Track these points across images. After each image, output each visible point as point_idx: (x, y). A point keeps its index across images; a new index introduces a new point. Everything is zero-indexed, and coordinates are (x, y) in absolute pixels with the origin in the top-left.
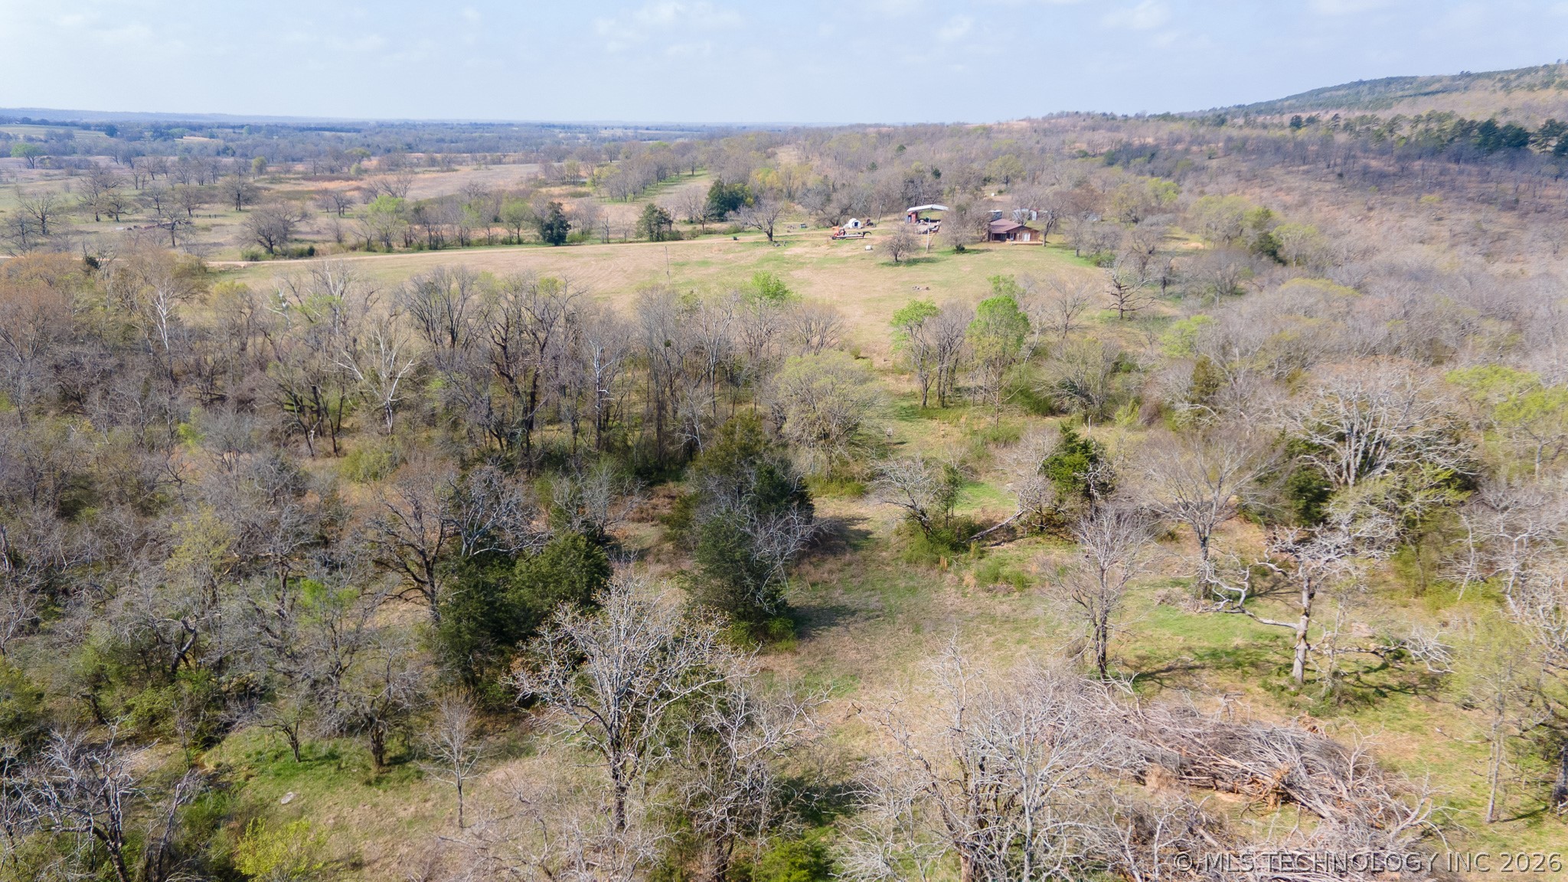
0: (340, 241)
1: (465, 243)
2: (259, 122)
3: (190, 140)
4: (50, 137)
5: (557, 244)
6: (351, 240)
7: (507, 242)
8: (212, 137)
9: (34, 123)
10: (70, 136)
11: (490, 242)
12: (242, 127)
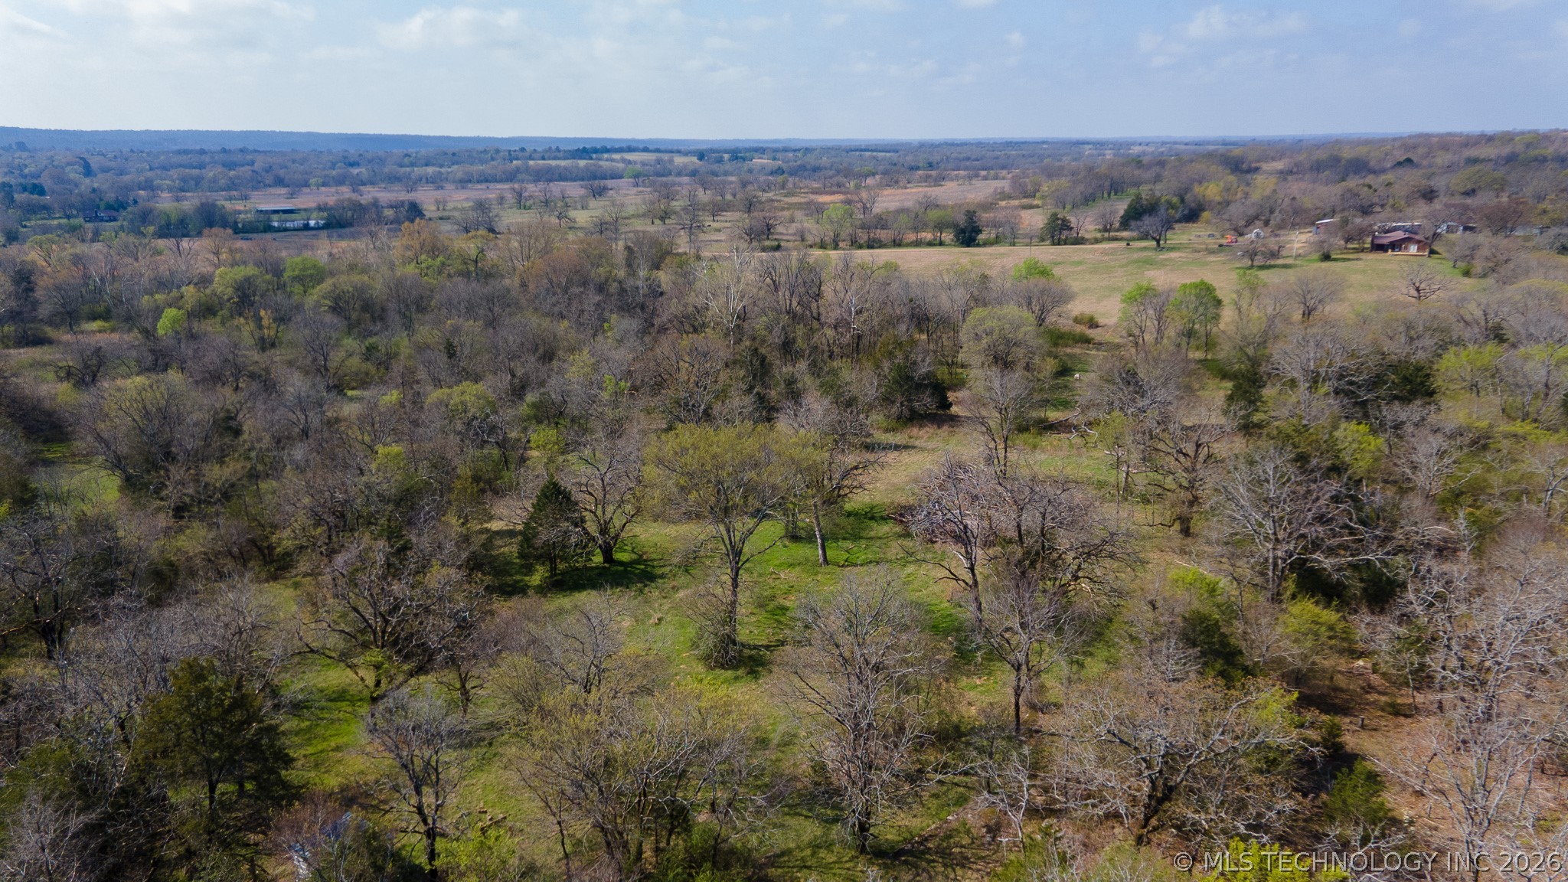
0: (803, 240)
1: (897, 243)
2: (814, 145)
3: (758, 161)
4: (659, 161)
5: (968, 246)
6: (810, 239)
7: (930, 244)
8: (774, 159)
9: (651, 151)
10: (671, 161)
11: (917, 244)
12: (799, 150)
